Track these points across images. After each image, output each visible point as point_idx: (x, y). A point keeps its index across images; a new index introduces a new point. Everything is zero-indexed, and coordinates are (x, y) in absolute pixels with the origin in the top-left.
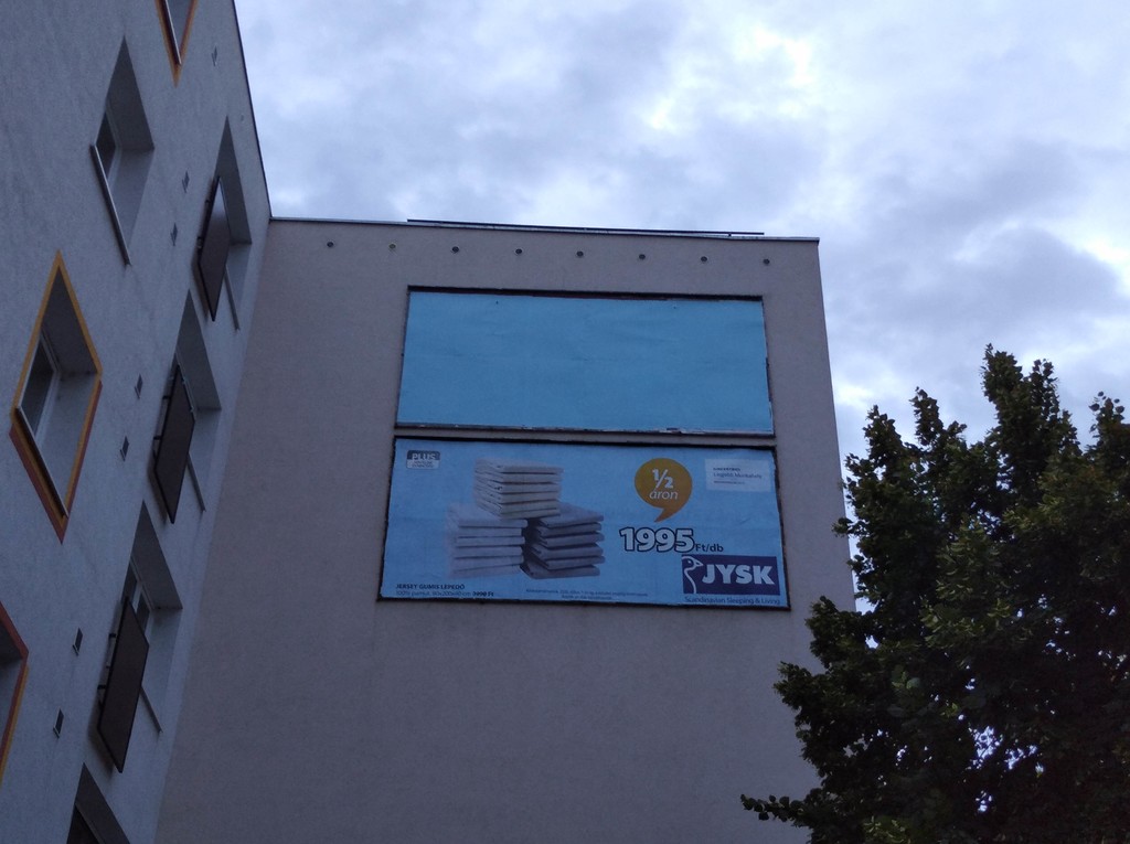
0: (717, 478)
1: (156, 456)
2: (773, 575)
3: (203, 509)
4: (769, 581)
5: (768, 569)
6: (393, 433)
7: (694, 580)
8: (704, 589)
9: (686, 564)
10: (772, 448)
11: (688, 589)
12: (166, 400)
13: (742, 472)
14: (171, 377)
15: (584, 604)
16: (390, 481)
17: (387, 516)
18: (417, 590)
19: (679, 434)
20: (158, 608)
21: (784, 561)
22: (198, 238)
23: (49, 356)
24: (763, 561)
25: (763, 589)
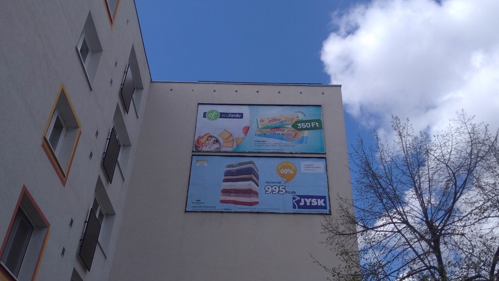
0: (305, 169)
1: (104, 159)
2: (325, 202)
3: (124, 180)
4: (323, 205)
5: (323, 200)
6: (191, 154)
7: (297, 204)
8: (300, 207)
9: (294, 198)
10: (325, 158)
11: (294, 207)
12: (108, 140)
13: (314, 166)
14: (110, 132)
15: (258, 213)
16: (190, 170)
17: (189, 183)
18: (199, 208)
19: (292, 153)
20: (107, 215)
21: (329, 197)
22: (122, 84)
23: (62, 121)
24: (321, 198)
25: (321, 207)
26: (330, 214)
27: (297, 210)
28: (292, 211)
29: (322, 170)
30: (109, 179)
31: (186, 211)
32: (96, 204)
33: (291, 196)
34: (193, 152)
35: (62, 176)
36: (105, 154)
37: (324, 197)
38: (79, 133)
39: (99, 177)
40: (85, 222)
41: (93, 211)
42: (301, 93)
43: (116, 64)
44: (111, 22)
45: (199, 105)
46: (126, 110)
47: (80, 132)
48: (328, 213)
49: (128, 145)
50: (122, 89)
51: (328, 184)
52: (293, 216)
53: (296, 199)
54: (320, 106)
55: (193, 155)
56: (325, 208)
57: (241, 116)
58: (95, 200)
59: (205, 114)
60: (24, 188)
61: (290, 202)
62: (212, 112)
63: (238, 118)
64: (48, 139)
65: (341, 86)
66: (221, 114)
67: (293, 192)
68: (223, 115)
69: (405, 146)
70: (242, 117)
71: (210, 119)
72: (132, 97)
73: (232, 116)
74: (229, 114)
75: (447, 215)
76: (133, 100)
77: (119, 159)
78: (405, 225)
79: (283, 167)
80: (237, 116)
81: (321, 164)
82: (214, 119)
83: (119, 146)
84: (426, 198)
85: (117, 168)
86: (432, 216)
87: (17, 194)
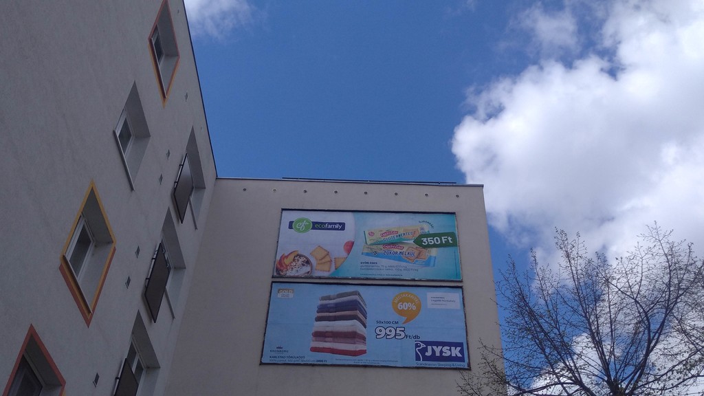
0: (434, 302)
1: (146, 288)
2: (462, 352)
3: (173, 317)
4: (459, 355)
5: (459, 349)
6: (271, 280)
7: (421, 354)
8: (426, 358)
9: (417, 346)
10: (461, 287)
11: (418, 358)
12: (154, 260)
13: (445, 299)
14: (157, 249)
15: (365, 366)
16: (269, 304)
17: (267, 321)
18: (280, 359)
19: (414, 280)
20: (148, 368)
21: (468, 344)
22: (175, 182)
23: (89, 234)
24: (456, 345)
25: (456, 359)
26: (469, 369)
27: (422, 363)
28: (415, 363)
29: (458, 305)
30: (153, 316)
31: (261, 364)
32: (132, 353)
33: (413, 342)
34: (273, 277)
35: (86, 312)
36: (149, 280)
37: (460, 345)
38: (112, 250)
39: (139, 314)
40: (117, 378)
41: (128, 363)
42: (426, 195)
43: (169, 153)
44: (164, 96)
45: (284, 212)
46: (181, 217)
47: (115, 250)
48: (466, 367)
49: (181, 267)
50: (175, 189)
51: (466, 326)
52: (416, 371)
53: (420, 346)
54: (454, 213)
55: (273, 282)
56: (462, 359)
57: (342, 226)
58: (132, 347)
59: (291, 223)
60: (32, 327)
61: (412, 352)
62: (301, 220)
63: (337, 229)
64: (68, 258)
65: (482, 186)
66: (314, 223)
67: (417, 337)
68: (317, 226)
69: (575, 272)
70: (343, 228)
71: (298, 230)
72: (189, 199)
73: (330, 227)
74: (325, 223)
75: (638, 373)
76: (190, 204)
77: (167, 287)
78: (577, 387)
79: (402, 301)
80: (337, 226)
81: (455, 296)
82: (305, 231)
83: (169, 269)
84: (607, 347)
85: (164, 300)
86: (617, 373)
87: (21, 338)
